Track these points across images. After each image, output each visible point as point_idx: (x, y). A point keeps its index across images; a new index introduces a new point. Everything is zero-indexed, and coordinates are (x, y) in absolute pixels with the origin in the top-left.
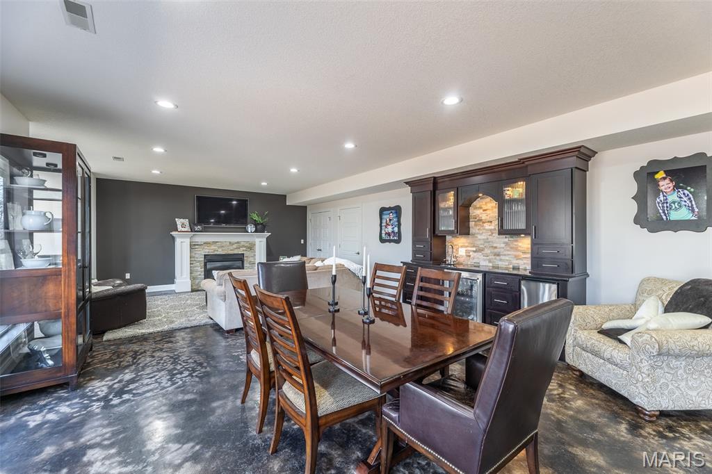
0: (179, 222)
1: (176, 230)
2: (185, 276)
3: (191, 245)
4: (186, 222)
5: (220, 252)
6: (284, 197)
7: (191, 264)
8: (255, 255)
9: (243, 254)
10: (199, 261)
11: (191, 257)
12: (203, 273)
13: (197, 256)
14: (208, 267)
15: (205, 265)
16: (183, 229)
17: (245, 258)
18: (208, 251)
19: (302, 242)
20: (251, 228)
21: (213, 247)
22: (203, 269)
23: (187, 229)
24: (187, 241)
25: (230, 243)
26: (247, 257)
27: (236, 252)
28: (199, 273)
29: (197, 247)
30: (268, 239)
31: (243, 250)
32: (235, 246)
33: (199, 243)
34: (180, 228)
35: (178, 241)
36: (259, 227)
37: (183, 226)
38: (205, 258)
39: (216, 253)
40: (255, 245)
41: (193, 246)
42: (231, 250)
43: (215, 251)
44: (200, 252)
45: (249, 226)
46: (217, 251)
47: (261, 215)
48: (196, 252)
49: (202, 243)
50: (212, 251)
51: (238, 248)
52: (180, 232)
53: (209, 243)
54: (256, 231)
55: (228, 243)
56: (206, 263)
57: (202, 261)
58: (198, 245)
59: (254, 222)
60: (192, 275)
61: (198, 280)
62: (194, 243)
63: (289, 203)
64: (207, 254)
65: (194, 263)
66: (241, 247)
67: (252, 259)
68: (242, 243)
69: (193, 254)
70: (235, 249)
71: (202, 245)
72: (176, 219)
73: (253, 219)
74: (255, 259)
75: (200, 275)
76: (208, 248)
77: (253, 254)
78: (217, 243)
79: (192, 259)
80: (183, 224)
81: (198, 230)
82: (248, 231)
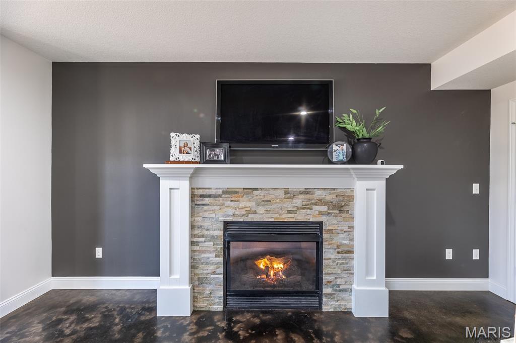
0: (177, 140)
1: (166, 159)
2: (176, 276)
3: (193, 197)
4: (194, 140)
5: (262, 215)
6: (423, 70)
7: (192, 243)
8: (351, 227)
9: (322, 223)
10: (213, 238)
11: (191, 228)
12: (221, 270)
13: (207, 224)
14: (238, 250)
15: (227, 248)
16: (183, 157)
17: (325, 236)
18: (231, 211)
19: (476, 189)
20: (339, 150)
21: (245, 203)
22: (221, 259)
23: (194, 155)
24: (184, 186)
25: (287, 192)
26: (330, 231)
27: (301, 216)
28: (211, 268)
29: (207, 200)
30: (390, 182)
31: (321, 213)
32: (298, 201)
33: (213, 192)
34: (175, 153)
35: (165, 185)
36: (362, 148)
37: (185, 148)
38: (225, 229)
39: (252, 218)
40: (351, 198)
41: (196, 199)
42: (289, 212)
43: (249, 212)
44: (213, 215)
45: (335, 147)
46: (255, 212)
47: (369, 121)
48: (206, 215)
49: (220, 192)
50: (243, 212)
51: (307, 207)
52: (174, 162)
53: (237, 193)
54: (353, 159)
55: (281, 194)
56: (229, 242)
57: (218, 237)
58: (209, 196)
59: (350, 137)
60: (197, 271)
61: (211, 287)
62: (201, 192)
63: (436, 84)
64: (230, 219)
65: (201, 242)
66: (316, 204)
67: (343, 239)
68: (318, 193)
69: (200, 219)
70: (298, 208)
71: (219, 196)
72: (172, 134)
73: (344, 129)
74: (352, 240)
75: (214, 273)
76: (232, 204)
77: (347, 224)
78: (255, 193)
79: (196, 232)
80: (186, 145)
81: (215, 158)
82: (334, 160)
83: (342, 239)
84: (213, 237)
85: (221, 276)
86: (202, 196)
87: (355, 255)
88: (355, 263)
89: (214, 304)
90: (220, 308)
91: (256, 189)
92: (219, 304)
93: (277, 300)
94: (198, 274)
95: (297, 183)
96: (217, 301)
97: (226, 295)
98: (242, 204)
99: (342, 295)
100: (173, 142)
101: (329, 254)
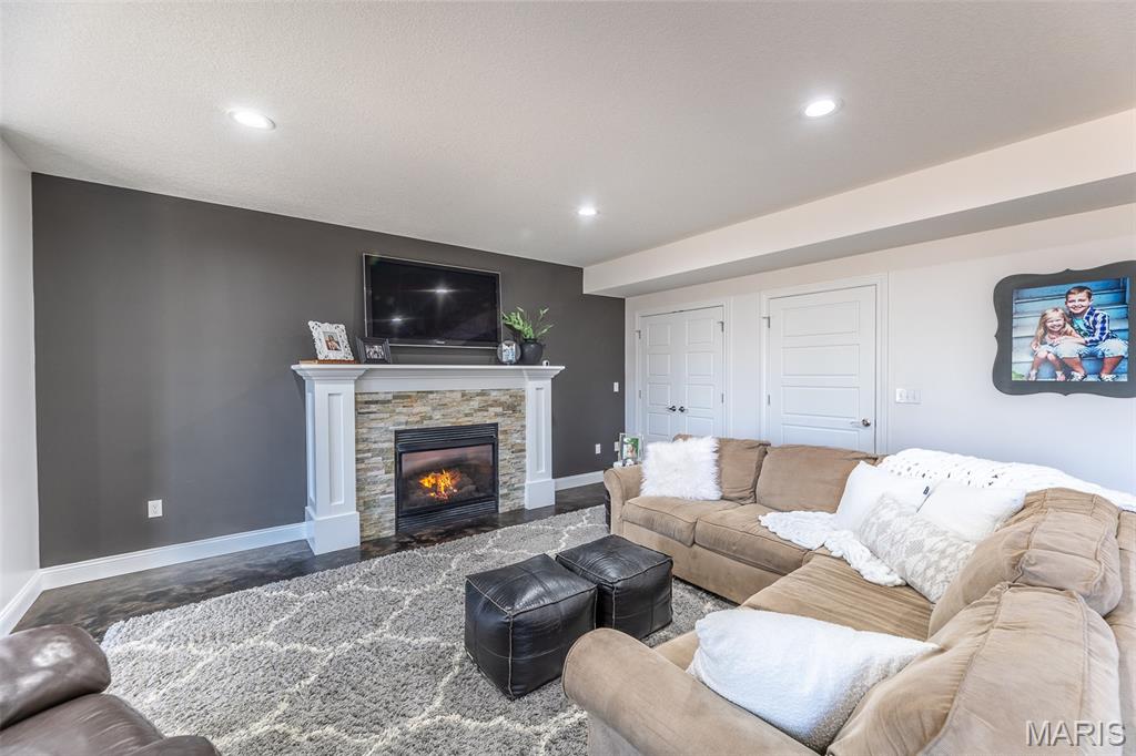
0: (319, 331)
1: (312, 356)
2: (342, 500)
3: (356, 402)
4: (339, 331)
5: (439, 420)
6: (575, 274)
7: (358, 460)
8: (523, 426)
9: (496, 425)
10: (381, 452)
11: (357, 441)
12: (393, 488)
13: (374, 436)
14: (413, 462)
15: (398, 462)
16: (333, 355)
17: (500, 437)
18: (403, 419)
19: (616, 387)
20: (509, 351)
21: (419, 408)
22: (392, 475)
23: (344, 352)
24: (348, 389)
25: (464, 394)
26: (505, 432)
27: (478, 419)
28: (381, 487)
29: (373, 408)
30: (555, 382)
31: (497, 415)
32: (475, 404)
33: (381, 397)
36: (531, 348)
37: (331, 343)
38: (396, 441)
39: (427, 424)
40: (523, 398)
41: (363, 406)
42: (466, 415)
43: (424, 418)
44: (382, 425)
45: (505, 347)
46: (431, 418)
47: (531, 317)
48: (373, 424)
49: (390, 397)
50: (418, 418)
51: (483, 409)
52: (323, 362)
53: (409, 397)
54: (522, 360)
55: (459, 395)
56: (401, 454)
57: (388, 450)
58: (376, 402)
59: (516, 335)
60: (362, 494)
61: (379, 510)
62: (366, 398)
63: (589, 288)
64: (403, 427)
65: (367, 458)
66: (492, 406)
67: (517, 438)
68: (494, 394)
69: (365, 431)
70: (476, 411)
71: (389, 401)
72: (311, 324)
73: (511, 327)
74: (524, 439)
75: (384, 493)
76: (405, 410)
77: (519, 423)
78: (431, 396)
79: (361, 447)
80: (331, 339)
81: (376, 357)
82: (504, 360)
83: (515, 439)
84: (382, 450)
85: (393, 495)
86: (366, 403)
87: (527, 454)
88: (527, 461)
89: (384, 529)
90: (392, 533)
91: (431, 392)
92: (390, 528)
93: (454, 512)
94: (362, 498)
95: (474, 385)
96: (388, 525)
97: (397, 517)
98: (416, 410)
99: (517, 494)
100: (315, 334)
101: (504, 455)
